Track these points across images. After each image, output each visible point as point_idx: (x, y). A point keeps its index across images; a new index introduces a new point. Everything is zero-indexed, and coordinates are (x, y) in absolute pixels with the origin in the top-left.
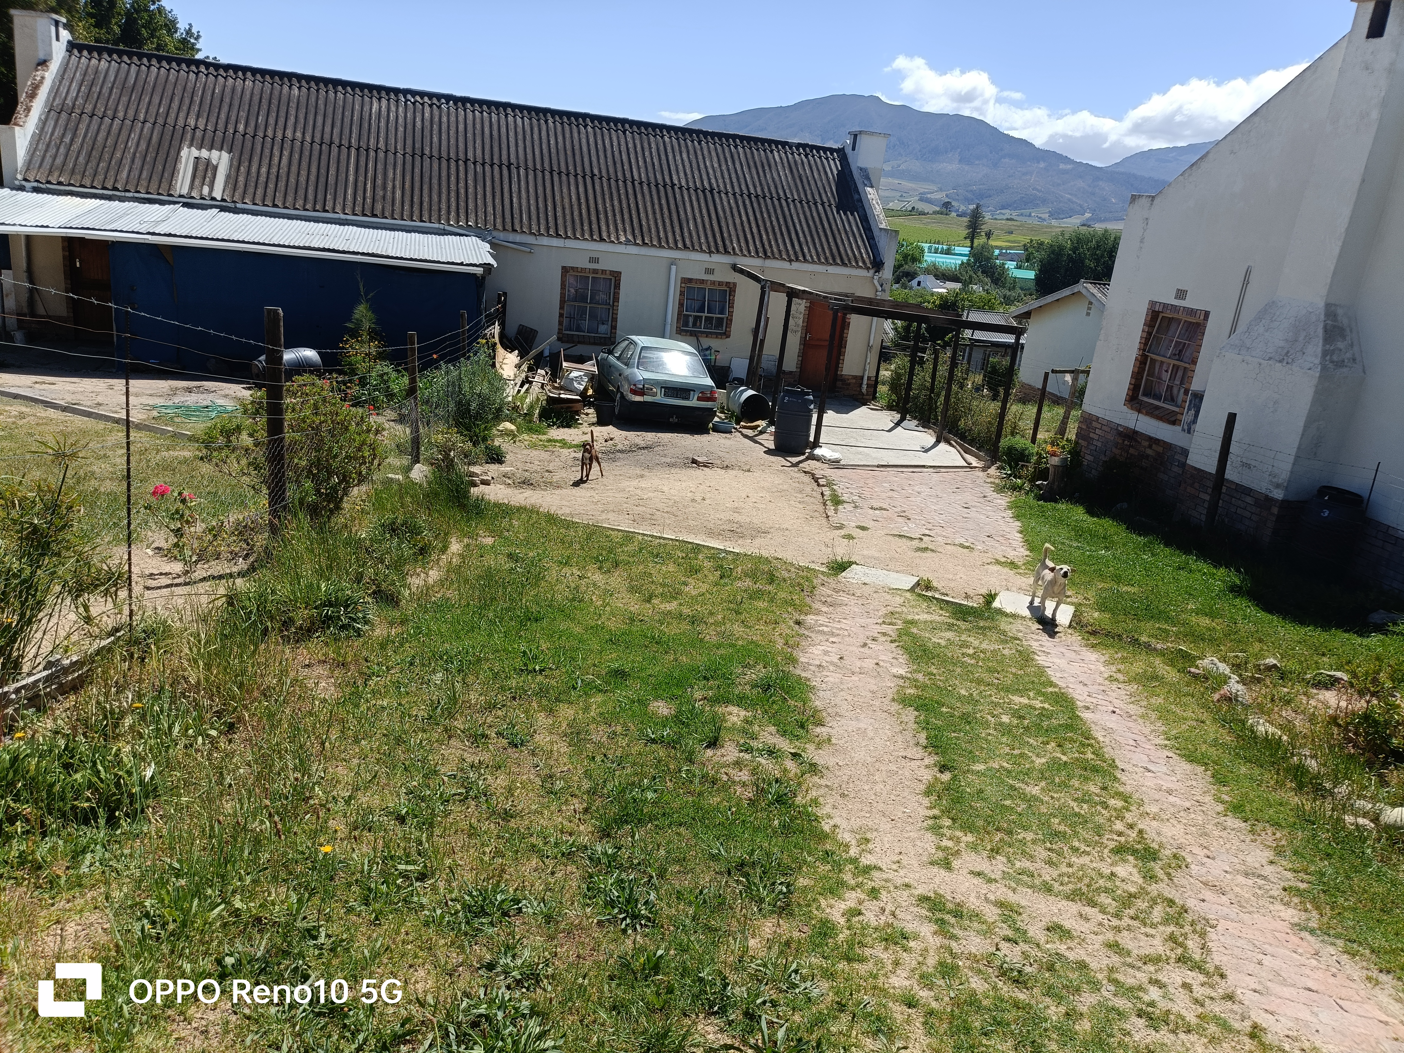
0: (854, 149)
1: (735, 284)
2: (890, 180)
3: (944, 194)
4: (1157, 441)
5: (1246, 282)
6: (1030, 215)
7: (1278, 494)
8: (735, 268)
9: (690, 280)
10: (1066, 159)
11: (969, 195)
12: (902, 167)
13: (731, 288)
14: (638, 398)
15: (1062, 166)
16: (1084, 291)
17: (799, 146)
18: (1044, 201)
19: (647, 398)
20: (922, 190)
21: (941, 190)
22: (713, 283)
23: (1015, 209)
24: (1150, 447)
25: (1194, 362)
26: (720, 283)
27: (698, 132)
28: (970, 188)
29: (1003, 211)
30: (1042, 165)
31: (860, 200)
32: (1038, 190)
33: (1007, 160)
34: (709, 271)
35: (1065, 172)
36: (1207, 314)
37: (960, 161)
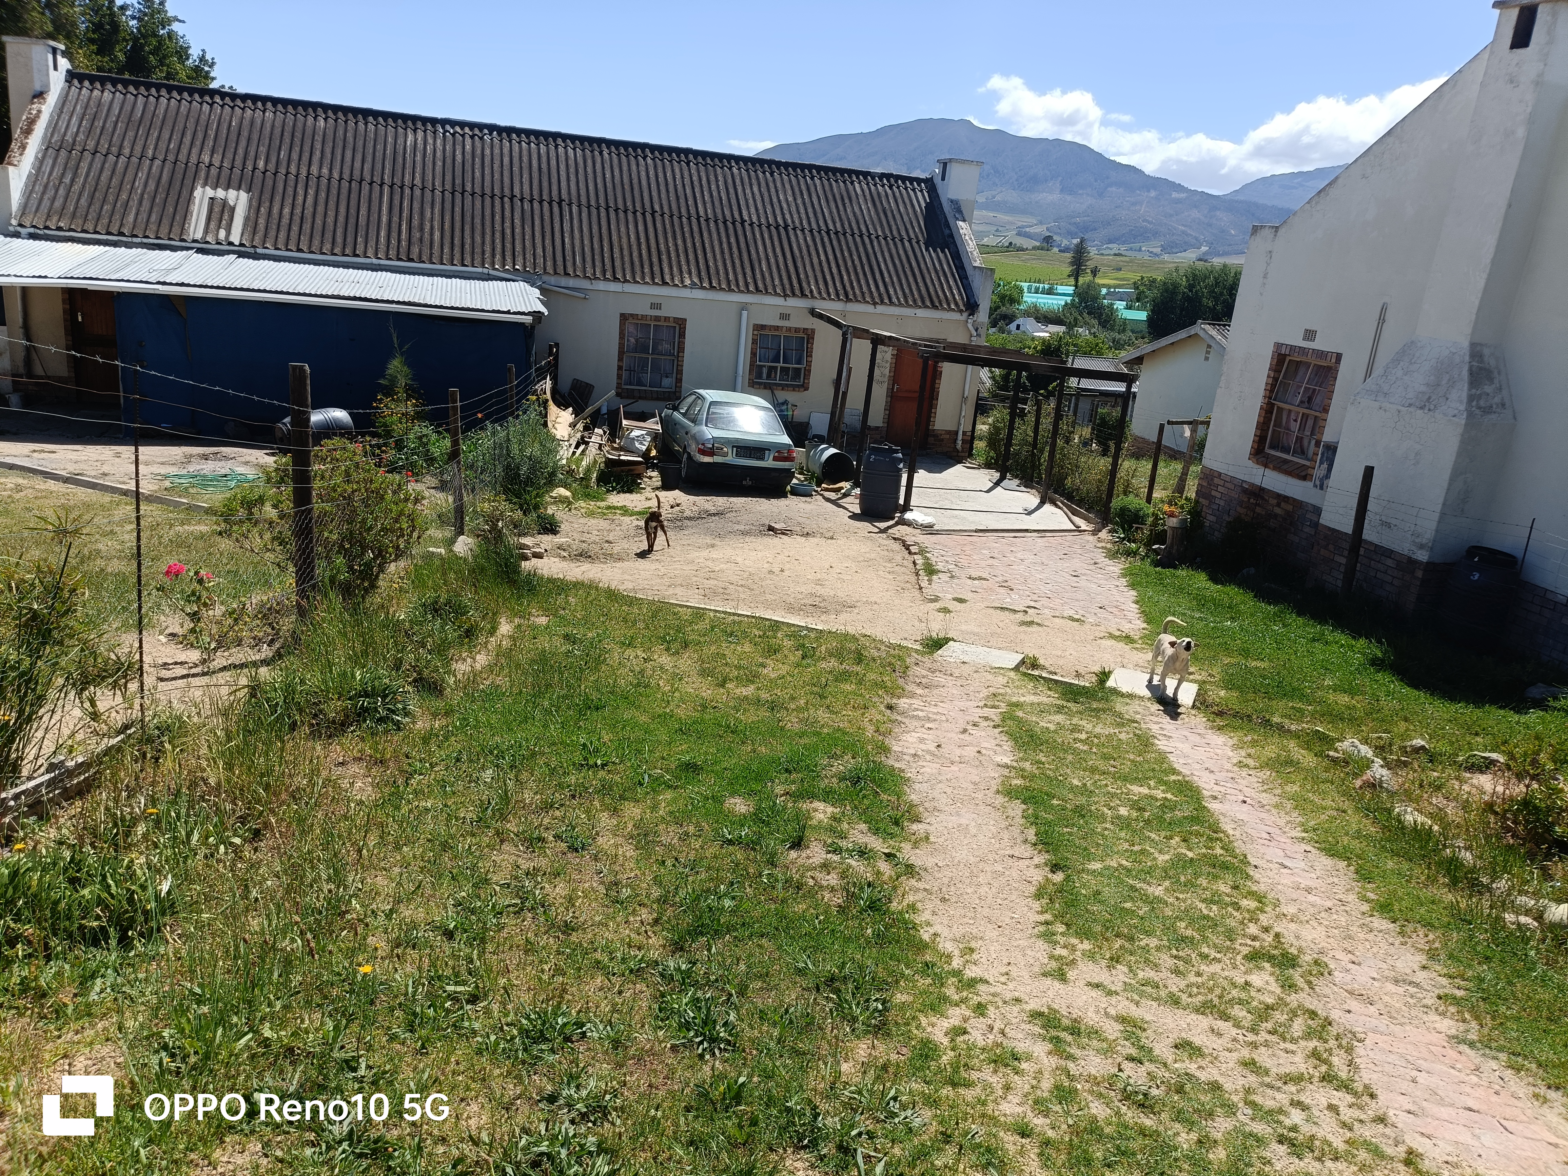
0: (943, 179)
1: (813, 331)
2: (984, 213)
3: (1044, 227)
4: (1286, 499)
5: (1382, 320)
6: (1140, 250)
7: (1423, 556)
8: (813, 312)
9: (763, 327)
10: (1179, 188)
11: (1073, 229)
12: (998, 198)
13: (809, 335)
14: (707, 459)
15: (1175, 195)
16: (1201, 333)
17: (882, 176)
18: (1156, 234)
19: (717, 459)
20: (1020, 224)
21: (1041, 223)
22: (789, 329)
23: (1124, 243)
24: (1278, 505)
25: (1326, 410)
26: (797, 330)
27: (770, 162)
28: (1073, 220)
29: (1110, 246)
30: (1153, 194)
31: (951, 236)
32: (1149, 222)
33: (1114, 189)
34: (784, 316)
35: (1178, 201)
36: (1339, 356)
37: (1062, 191)
